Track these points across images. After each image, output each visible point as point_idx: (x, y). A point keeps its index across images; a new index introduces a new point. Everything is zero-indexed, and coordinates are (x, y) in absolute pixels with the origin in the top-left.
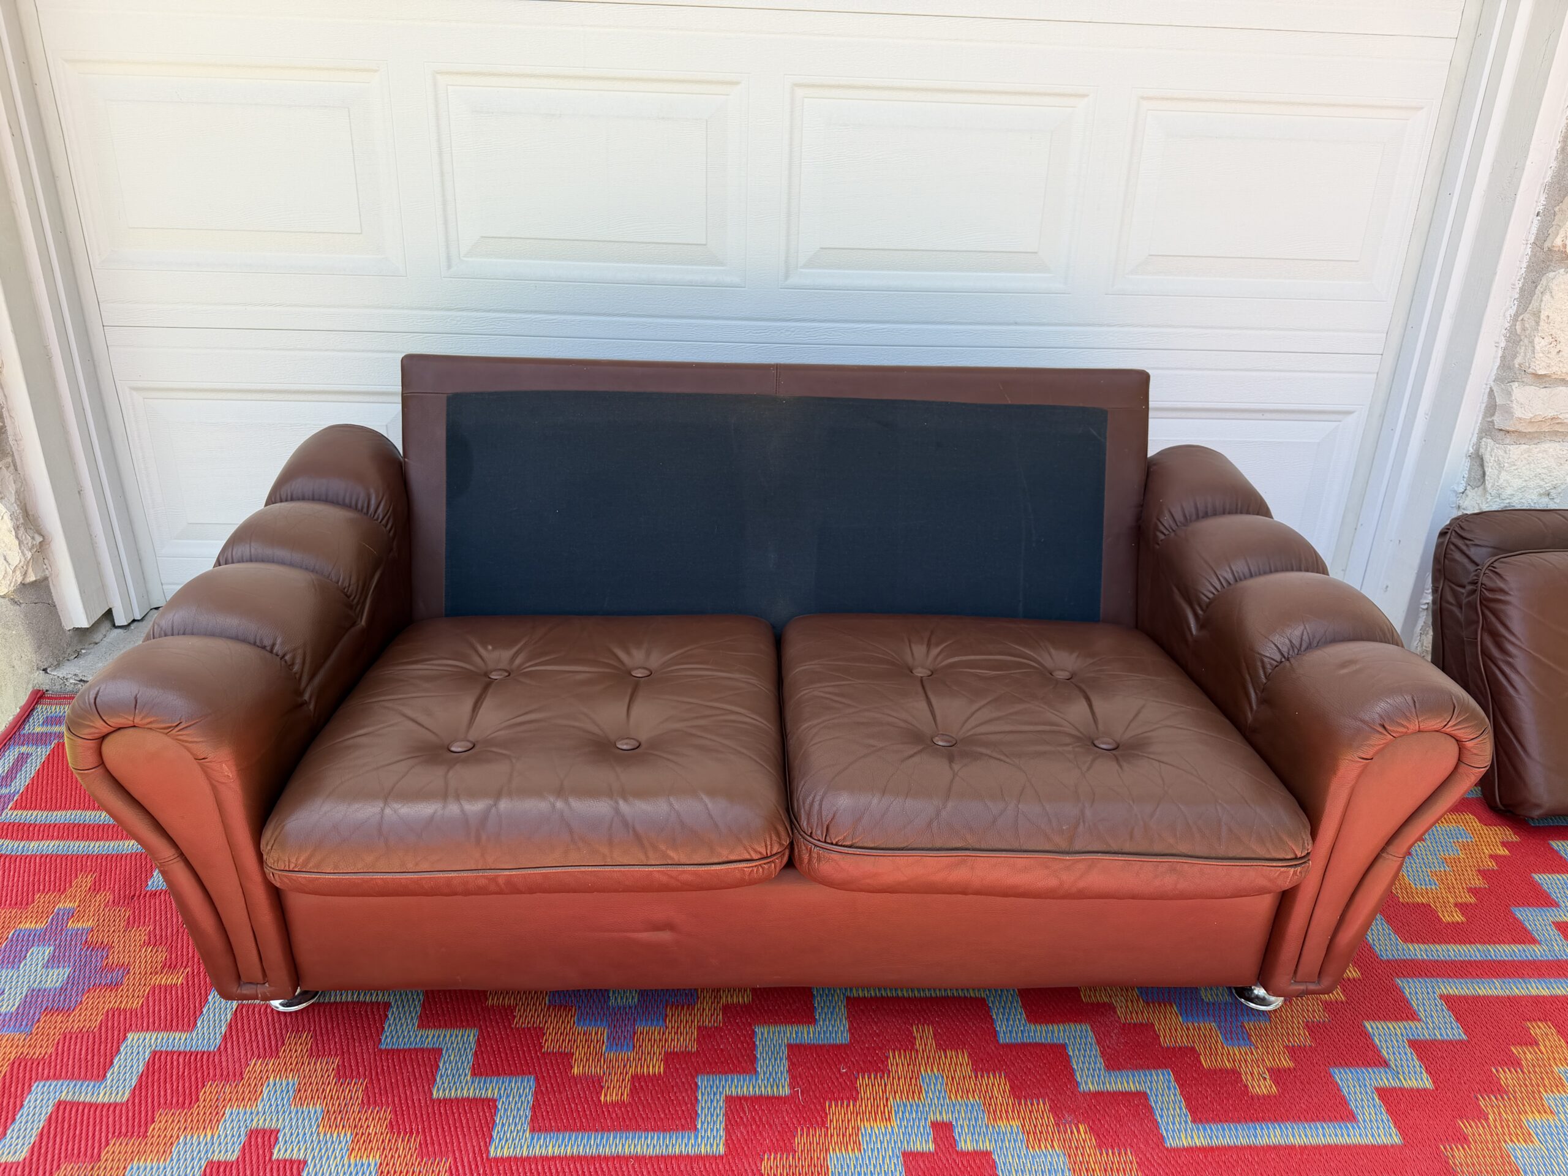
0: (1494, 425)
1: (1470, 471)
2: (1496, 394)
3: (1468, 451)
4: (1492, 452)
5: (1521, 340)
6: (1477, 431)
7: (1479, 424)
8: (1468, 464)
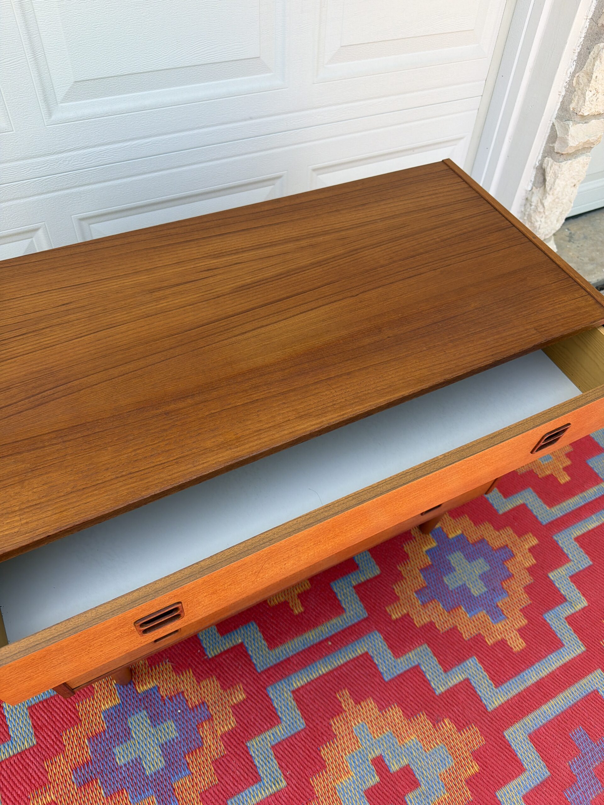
0: (554, 149)
1: (535, 177)
2: (557, 128)
3: (536, 164)
4: (551, 167)
5: (575, 91)
6: (542, 152)
7: (543, 147)
8: (534, 173)
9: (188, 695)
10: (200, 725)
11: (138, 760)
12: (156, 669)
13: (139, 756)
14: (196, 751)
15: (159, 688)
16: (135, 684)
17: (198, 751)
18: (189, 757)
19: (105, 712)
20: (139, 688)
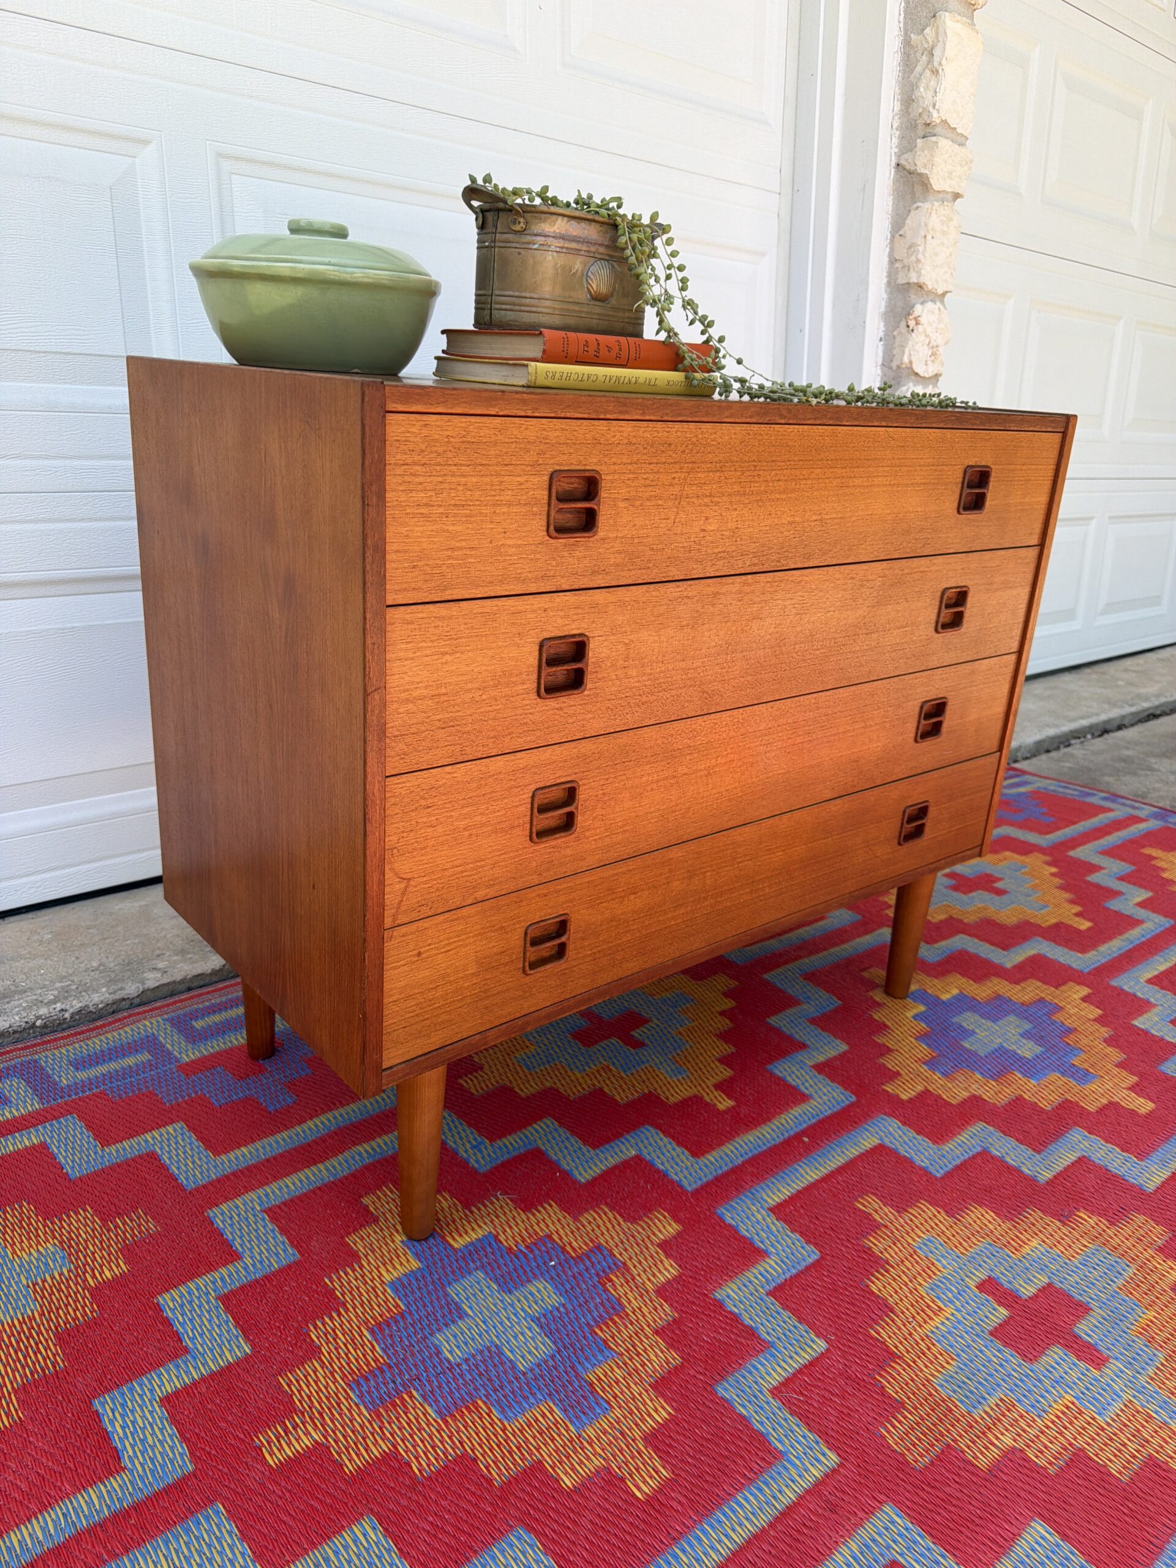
9: (561, 1238)
10: (604, 1279)
11: (493, 1349)
12: (479, 1209)
13: (492, 1342)
14: (612, 1320)
15: (496, 1238)
16: (443, 1238)
17: (616, 1318)
18: (601, 1330)
19: (392, 1283)
20: (454, 1239)
